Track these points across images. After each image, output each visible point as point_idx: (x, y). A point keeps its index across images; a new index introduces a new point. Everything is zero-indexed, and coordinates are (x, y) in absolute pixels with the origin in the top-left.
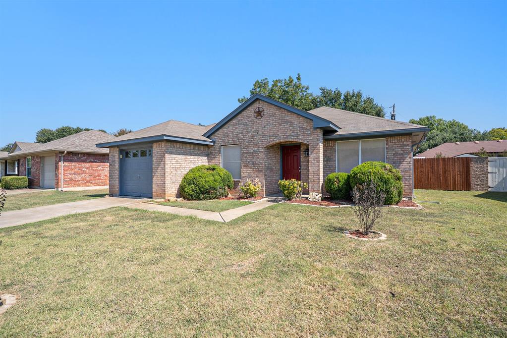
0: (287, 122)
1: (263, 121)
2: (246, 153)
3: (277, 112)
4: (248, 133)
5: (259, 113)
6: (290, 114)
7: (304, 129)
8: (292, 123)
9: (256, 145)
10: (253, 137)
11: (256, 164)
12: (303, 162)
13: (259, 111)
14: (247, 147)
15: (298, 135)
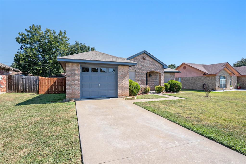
0: (154, 64)
1: (145, 62)
2: (138, 75)
3: (151, 60)
4: (139, 66)
5: (144, 59)
6: (155, 61)
7: (160, 68)
8: (156, 65)
9: (143, 71)
10: (141, 68)
11: (143, 79)
12: (148, 79)
13: (144, 58)
14: (139, 72)
15: (158, 70)
